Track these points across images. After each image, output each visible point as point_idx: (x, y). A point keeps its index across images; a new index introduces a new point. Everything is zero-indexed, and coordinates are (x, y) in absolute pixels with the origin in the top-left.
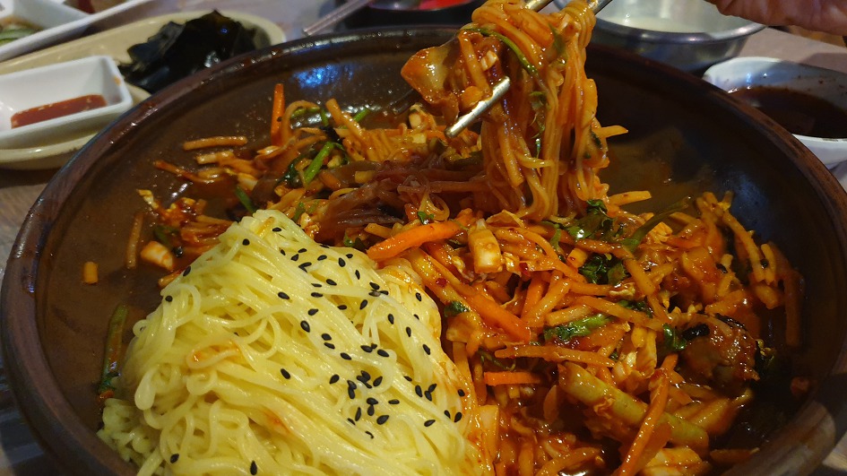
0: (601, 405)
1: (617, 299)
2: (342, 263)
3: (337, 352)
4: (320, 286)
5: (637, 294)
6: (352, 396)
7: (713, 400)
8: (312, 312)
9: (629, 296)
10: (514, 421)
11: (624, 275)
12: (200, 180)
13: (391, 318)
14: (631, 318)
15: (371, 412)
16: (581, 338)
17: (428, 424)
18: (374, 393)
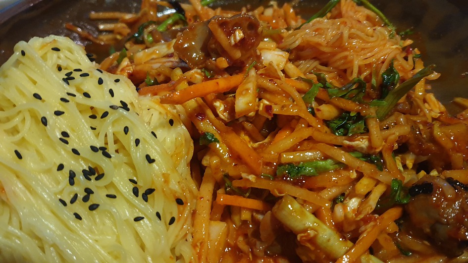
0: (303, 235)
1: (350, 149)
2: (100, 82)
3: (69, 147)
4: (75, 96)
5: (370, 147)
6: (72, 182)
7: (432, 255)
8: (58, 113)
9: (362, 148)
10: (241, 239)
11: (362, 131)
12: (98, 42)
13: (126, 130)
14: (358, 168)
15: (86, 199)
16: (308, 177)
17: (137, 219)
18: (93, 184)
